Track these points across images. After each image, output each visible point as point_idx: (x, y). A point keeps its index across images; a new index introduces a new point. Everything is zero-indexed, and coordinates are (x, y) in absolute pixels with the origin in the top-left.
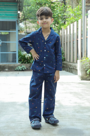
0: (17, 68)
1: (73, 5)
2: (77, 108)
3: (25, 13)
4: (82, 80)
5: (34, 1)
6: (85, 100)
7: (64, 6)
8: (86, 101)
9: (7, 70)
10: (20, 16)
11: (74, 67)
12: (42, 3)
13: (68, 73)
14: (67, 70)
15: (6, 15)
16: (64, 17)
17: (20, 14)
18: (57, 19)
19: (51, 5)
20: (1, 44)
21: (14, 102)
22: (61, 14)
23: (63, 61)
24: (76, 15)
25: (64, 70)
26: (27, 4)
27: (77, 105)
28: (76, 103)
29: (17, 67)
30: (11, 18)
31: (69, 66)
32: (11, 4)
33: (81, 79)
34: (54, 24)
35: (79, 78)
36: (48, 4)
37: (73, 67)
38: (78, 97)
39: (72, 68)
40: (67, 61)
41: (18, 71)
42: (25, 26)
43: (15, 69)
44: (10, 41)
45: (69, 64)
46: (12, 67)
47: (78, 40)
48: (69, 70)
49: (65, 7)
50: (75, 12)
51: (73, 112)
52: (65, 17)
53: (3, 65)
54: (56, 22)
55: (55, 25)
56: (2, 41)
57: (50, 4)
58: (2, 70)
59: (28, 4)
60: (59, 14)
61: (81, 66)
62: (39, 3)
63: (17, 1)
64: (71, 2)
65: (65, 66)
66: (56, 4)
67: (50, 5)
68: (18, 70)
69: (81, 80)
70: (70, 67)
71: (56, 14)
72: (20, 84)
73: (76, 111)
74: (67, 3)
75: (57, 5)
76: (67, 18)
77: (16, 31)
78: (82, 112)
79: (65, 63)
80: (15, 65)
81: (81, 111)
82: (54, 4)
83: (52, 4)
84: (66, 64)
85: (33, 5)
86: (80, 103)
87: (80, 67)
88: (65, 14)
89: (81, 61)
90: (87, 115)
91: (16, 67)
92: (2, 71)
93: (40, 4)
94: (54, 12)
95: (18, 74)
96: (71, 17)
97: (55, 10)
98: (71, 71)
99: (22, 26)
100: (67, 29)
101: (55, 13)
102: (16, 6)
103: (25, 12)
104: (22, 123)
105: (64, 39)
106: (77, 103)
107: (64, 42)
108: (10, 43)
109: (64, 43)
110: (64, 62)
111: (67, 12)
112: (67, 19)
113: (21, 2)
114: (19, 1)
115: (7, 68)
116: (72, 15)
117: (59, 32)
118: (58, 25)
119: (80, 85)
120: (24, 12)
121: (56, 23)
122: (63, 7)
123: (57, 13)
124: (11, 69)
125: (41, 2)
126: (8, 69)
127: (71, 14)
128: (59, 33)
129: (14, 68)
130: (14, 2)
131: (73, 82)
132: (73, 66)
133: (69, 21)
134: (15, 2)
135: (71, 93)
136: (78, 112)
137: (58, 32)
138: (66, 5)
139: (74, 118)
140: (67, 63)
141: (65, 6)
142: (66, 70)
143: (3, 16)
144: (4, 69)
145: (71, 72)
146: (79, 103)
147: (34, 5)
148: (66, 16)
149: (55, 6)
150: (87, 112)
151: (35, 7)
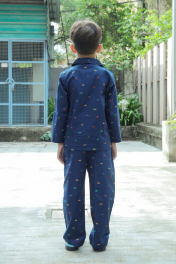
0: (45, 135)
1: (159, 9)
2: (140, 223)
3: (65, 25)
4: (170, 161)
5: (82, 2)
6: (163, 205)
7: (143, 10)
8: (164, 207)
9: (24, 138)
10: (56, 32)
11: (159, 133)
12: (98, 5)
13: (147, 146)
14: (146, 140)
15: (24, 29)
16: (141, 34)
17: (55, 28)
18: (128, 38)
19: (117, 9)
20: (13, 87)
21: (16, 208)
22: (135, 26)
23: (139, 122)
24: (165, 29)
25: (139, 139)
26: (68, 8)
27: (142, 217)
28: (142, 211)
29: (44, 133)
30: (33, 35)
31: (148, 132)
32: (35, 8)
33: (168, 159)
34: (122, 47)
35: (166, 157)
36: (110, 7)
37: (156, 135)
38: (150, 199)
39: (154, 136)
40: (146, 121)
41: (46, 141)
42: (65, 51)
43: (42, 137)
44: (32, 81)
45: (149, 128)
46: (35, 133)
47: (166, 80)
48: (149, 140)
49: (145, 12)
50: (163, 23)
51: (129, 232)
52: (144, 32)
53: (17, 129)
54: (127, 43)
55: (125, 49)
56: (16, 81)
57: (114, 8)
58: (15, 139)
59: (70, 7)
60: (132, 26)
61: (168, 133)
62: (92, 5)
63: (46, 2)
64: (157, 3)
65: (141, 131)
66: (126, 7)
67: (115, 10)
68: (46, 139)
69: (168, 162)
70: (150, 134)
71: (126, 27)
72: (42, 169)
73: (136, 231)
74: (149, 4)
75: (128, 9)
76: (148, 36)
77: (43, 62)
78: (148, 232)
79: (142, 126)
80: (42, 129)
81: (147, 230)
82: (123, 7)
83: (118, 7)
84: (144, 128)
85: (80, 9)
86: (151, 213)
87: (167, 135)
88: (144, 27)
89: (169, 123)
90: (156, 240)
91: (42, 133)
92: (15, 141)
93: (94, 7)
94: (123, 23)
95: (45, 147)
96: (156, 33)
97: (124, 18)
98: (152, 142)
99: (59, 51)
100: (146, 57)
101: (123, 25)
102: (44, 11)
103: (64, 23)
104: (16, 255)
105: (142, 77)
106: (145, 213)
107: (142, 82)
108: (32, 85)
109: (141, 86)
110: (141, 124)
111: (147, 23)
112: (146, 37)
113: (55, 4)
114: (51, 3)
115: (25, 135)
116: (158, 29)
117: (132, 63)
118: (130, 49)
119: (165, 172)
120: (62, 24)
121: (128, 45)
122: (142, 13)
123: (128, 26)
124: (33, 137)
125: (96, 3)
126: (27, 137)
127: (156, 27)
128: (131, 65)
129: (39, 134)
130: (40, 4)
131: (150, 167)
132: (155, 131)
133: (150, 41)
134: (43, 4)
135: (138, 189)
136: (140, 232)
137: (129, 63)
138: (146, 8)
139: (126, 246)
140: (146, 126)
141: (143, 12)
142: (144, 140)
143: (19, 31)
144: (19, 138)
145: (152, 144)
146: (148, 213)
147: (83, 10)
148: (145, 30)
149: (124, 12)
150: (159, 232)
151: (85, 13)
